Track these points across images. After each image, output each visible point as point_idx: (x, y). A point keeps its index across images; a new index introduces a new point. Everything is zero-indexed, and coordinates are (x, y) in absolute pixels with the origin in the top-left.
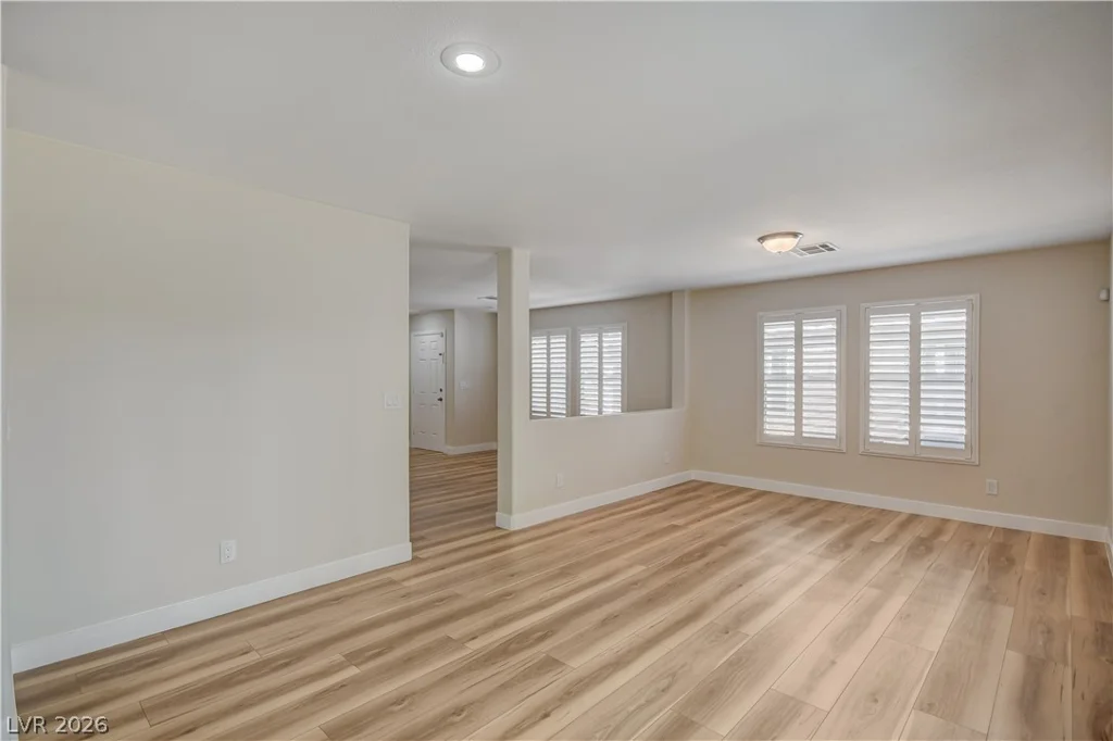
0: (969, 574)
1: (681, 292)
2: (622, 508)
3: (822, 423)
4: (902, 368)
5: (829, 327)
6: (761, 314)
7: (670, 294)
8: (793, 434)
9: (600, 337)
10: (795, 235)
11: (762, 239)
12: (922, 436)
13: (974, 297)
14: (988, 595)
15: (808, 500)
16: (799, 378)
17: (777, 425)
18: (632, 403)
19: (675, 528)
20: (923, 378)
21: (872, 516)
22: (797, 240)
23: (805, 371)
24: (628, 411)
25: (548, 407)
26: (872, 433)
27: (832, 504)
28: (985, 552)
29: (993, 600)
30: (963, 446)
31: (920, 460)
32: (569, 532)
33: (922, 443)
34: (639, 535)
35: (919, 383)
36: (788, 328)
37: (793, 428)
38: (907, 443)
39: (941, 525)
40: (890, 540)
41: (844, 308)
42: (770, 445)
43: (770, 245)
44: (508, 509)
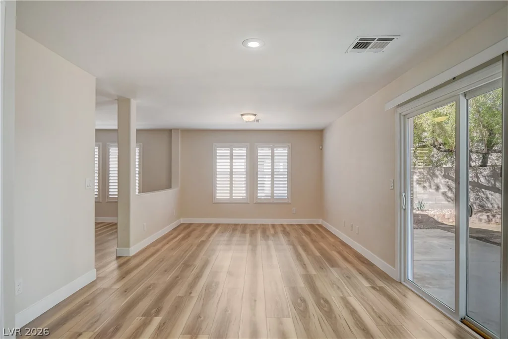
1: (177, 130)
3: (240, 192)
4: (269, 169)
5: (243, 151)
6: (215, 144)
7: (170, 130)
8: (229, 197)
10: (255, 115)
11: (242, 115)
13: (290, 144)
16: (231, 173)
17: (222, 192)
20: (275, 173)
22: (255, 117)
23: (234, 170)
26: (259, 195)
30: (286, 197)
31: (274, 203)
33: (275, 197)
35: (274, 175)
36: (226, 151)
37: (229, 195)
38: (270, 198)
40: (276, 233)
41: (248, 144)
42: (218, 203)
43: (246, 118)
44: (127, 245)
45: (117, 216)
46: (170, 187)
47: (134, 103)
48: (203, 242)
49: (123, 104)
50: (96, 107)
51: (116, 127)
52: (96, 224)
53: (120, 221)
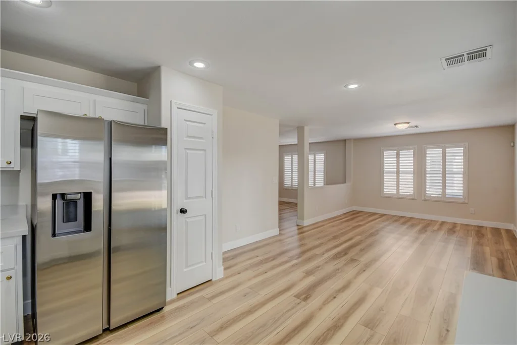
0: (470, 239)
1: (350, 140)
2: (337, 219)
3: (407, 188)
4: (439, 168)
5: (410, 153)
6: (382, 148)
7: (345, 141)
8: (395, 193)
9: (315, 156)
10: (408, 123)
11: (395, 124)
12: (447, 193)
13: (466, 144)
14: (479, 244)
15: (402, 217)
16: (398, 172)
17: (389, 188)
18: (329, 181)
19: (360, 226)
20: (447, 172)
21: (428, 222)
22: (408, 125)
23: (400, 170)
24: (327, 184)
25: (292, 183)
26: (427, 192)
27: (411, 218)
28: (473, 233)
29: (482, 245)
30: (462, 197)
31: (446, 202)
32: (324, 226)
33: (447, 196)
34: (350, 228)
35: (445, 174)
36: (393, 154)
37: (395, 191)
38: (441, 196)
39: (455, 225)
40: (439, 229)
41: (416, 146)
42: (386, 197)
43: (400, 127)
44: (303, 219)
45: (297, 198)
46: (344, 182)
47: (306, 129)
48: (361, 225)
49: (300, 130)
50: (279, 135)
51: (297, 143)
52: (279, 202)
53: (299, 202)
